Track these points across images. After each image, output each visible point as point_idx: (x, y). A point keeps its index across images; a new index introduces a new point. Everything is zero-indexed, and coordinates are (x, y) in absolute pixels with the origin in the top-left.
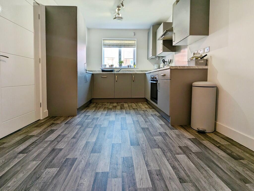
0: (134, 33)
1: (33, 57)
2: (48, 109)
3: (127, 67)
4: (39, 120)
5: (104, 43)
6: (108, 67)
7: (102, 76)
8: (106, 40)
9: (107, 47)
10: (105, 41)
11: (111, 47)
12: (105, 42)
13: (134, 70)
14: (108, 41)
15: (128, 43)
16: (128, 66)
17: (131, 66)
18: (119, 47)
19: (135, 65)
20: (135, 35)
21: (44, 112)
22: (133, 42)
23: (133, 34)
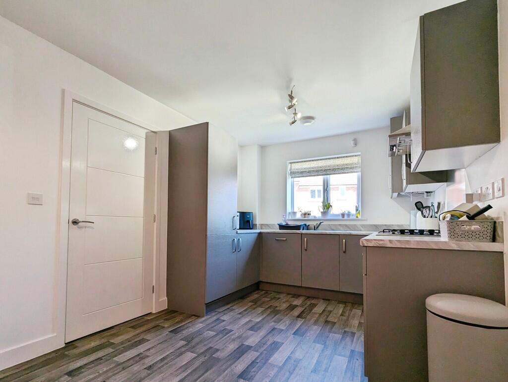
0: (354, 140)
1: (142, 215)
2: (167, 296)
3: (341, 218)
4: (151, 313)
5: (290, 170)
6: (298, 216)
7: (277, 239)
8: (295, 162)
9: (298, 176)
10: (293, 165)
11: (305, 175)
12: (293, 168)
13: (355, 225)
14: (300, 164)
15: (342, 163)
16: (343, 215)
17: (349, 215)
18: (323, 175)
19: (359, 213)
20: (356, 144)
21: (160, 300)
22: (355, 160)
23: (352, 142)
